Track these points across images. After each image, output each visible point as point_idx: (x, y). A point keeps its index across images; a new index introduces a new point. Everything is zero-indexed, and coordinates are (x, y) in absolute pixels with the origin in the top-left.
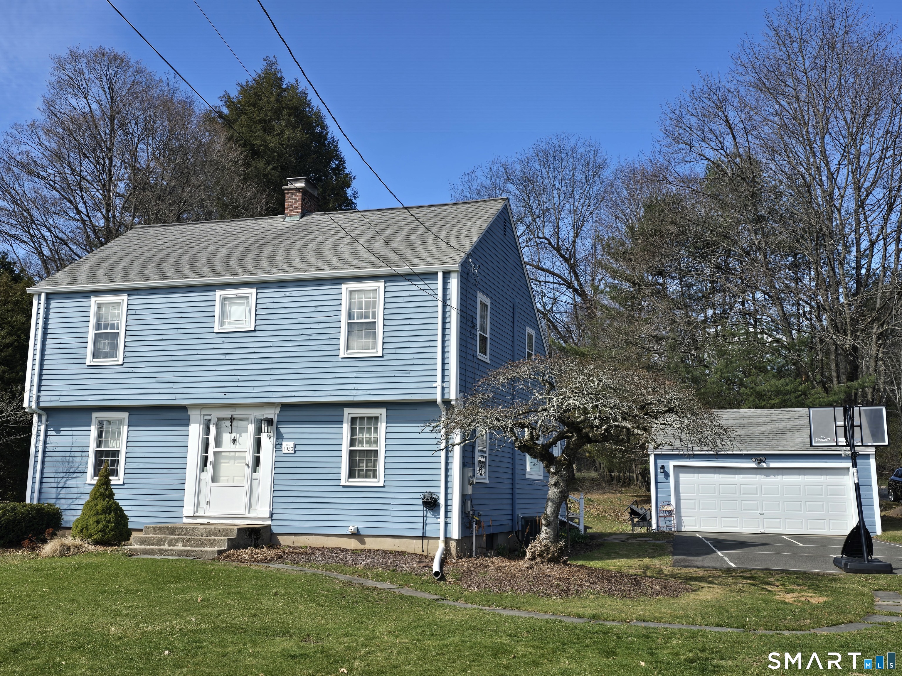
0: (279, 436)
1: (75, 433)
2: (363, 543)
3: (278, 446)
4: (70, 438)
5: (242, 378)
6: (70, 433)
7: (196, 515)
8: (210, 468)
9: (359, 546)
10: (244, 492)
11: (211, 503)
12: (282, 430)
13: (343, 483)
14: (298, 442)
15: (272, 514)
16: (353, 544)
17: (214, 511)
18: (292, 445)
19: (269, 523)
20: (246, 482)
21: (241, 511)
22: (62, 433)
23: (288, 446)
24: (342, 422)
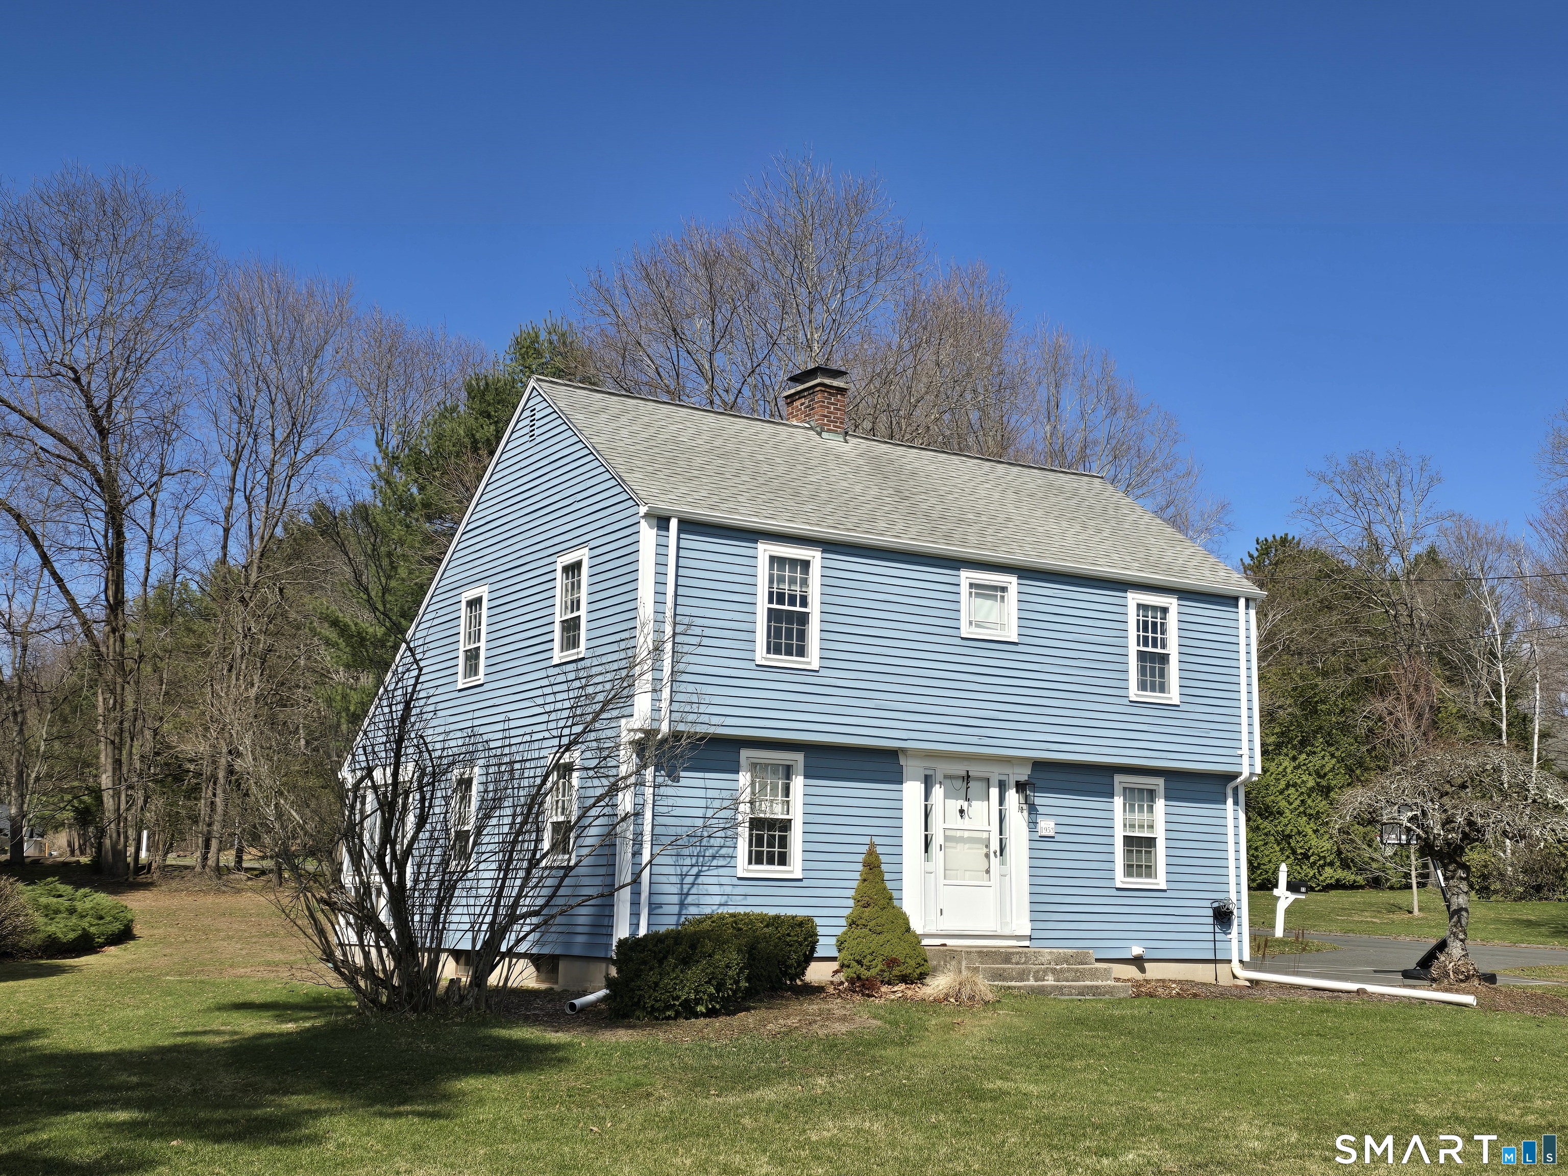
0: (1032, 809)
1: (710, 784)
2: (1143, 970)
3: (1033, 824)
4: (701, 793)
5: (1001, 716)
6: (701, 783)
7: (925, 931)
8: (939, 855)
9: (1140, 976)
10: (992, 896)
11: (946, 913)
12: (1038, 801)
13: (1118, 884)
14: (1059, 820)
15: (1032, 930)
16: (1131, 972)
17: (951, 924)
18: (1051, 824)
19: (1026, 943)
20: (994, 882)
21: (990, 925)
22: (683, 782)
23: (1047, 826)
24: (1112, 795)
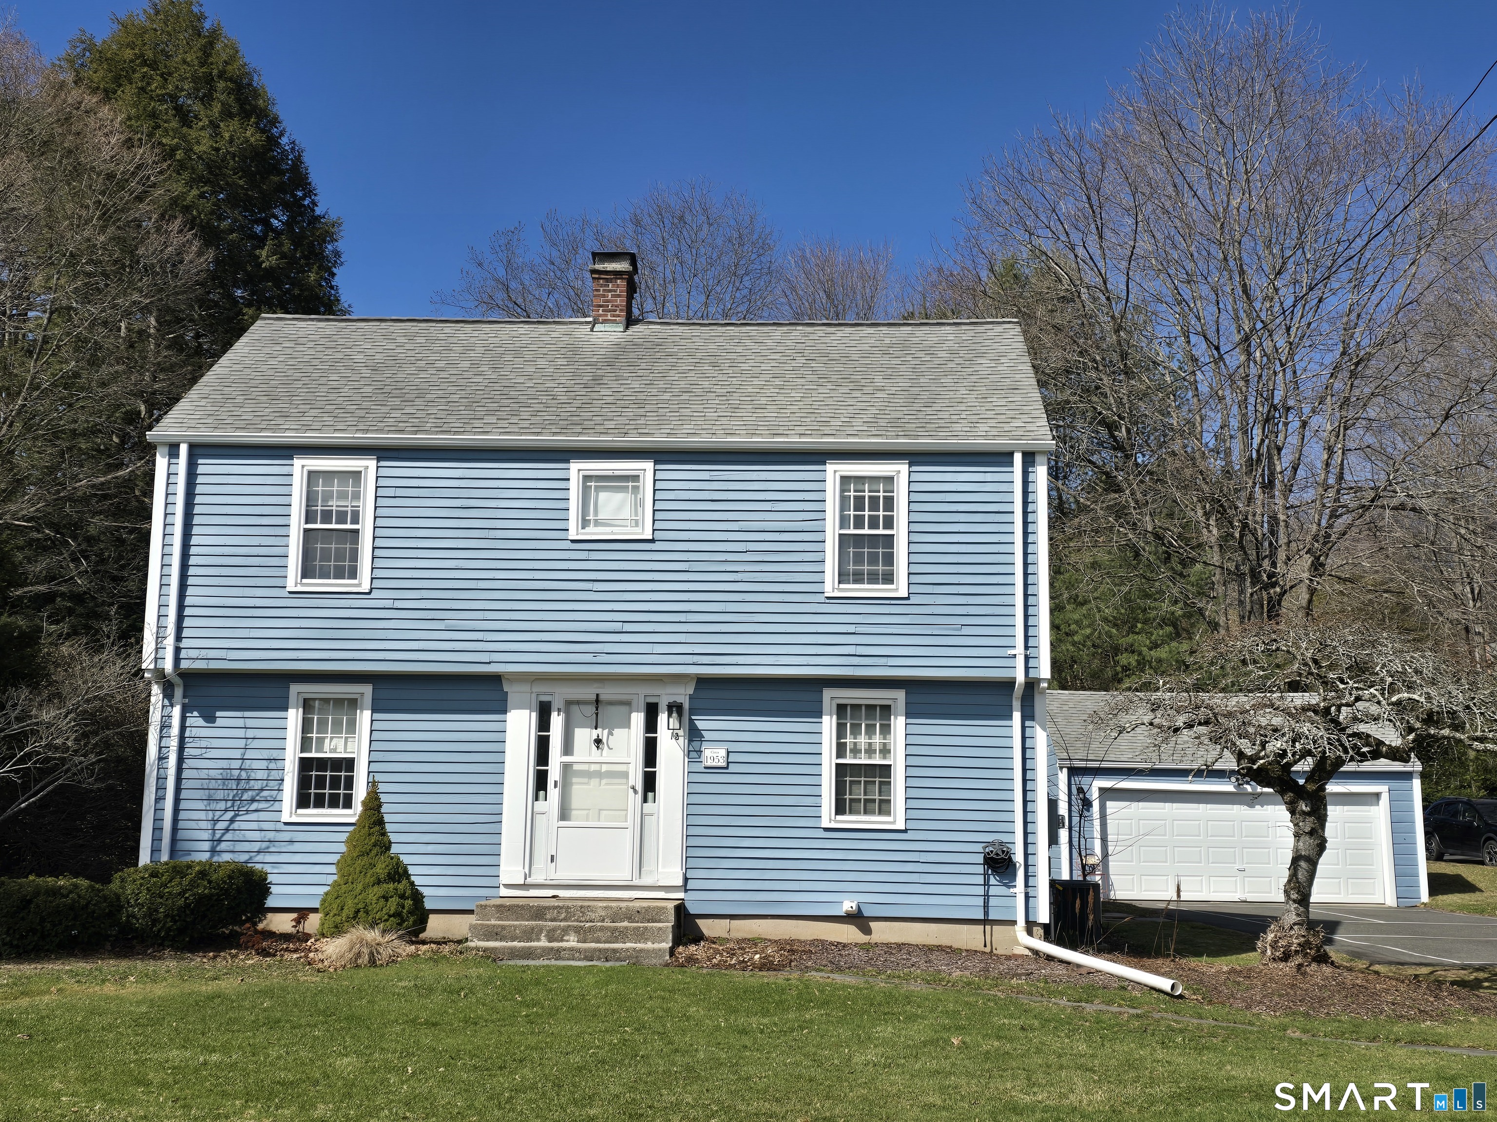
0: (694, 735)
1: (250, 723)
2: (867, 931)
3: (693, 753)
4: (241, 733)
5: (628, 627)
6: (240, 723)
7: (529, 881)
8: (553, 793)
9: (861, 938)
10: (627, 840)
11: (559, 859)
12: (700, 725)
13: (825, 824)
14: (733, 747)
15: (686, 880)
16: (849, 934)
17: (564, 874)
18: (723, 753)
19: (681, 895)
20: (632, 820)
21: (623, 873)
22: (219, 722)
23: (714, 755)
24: (819, 714)
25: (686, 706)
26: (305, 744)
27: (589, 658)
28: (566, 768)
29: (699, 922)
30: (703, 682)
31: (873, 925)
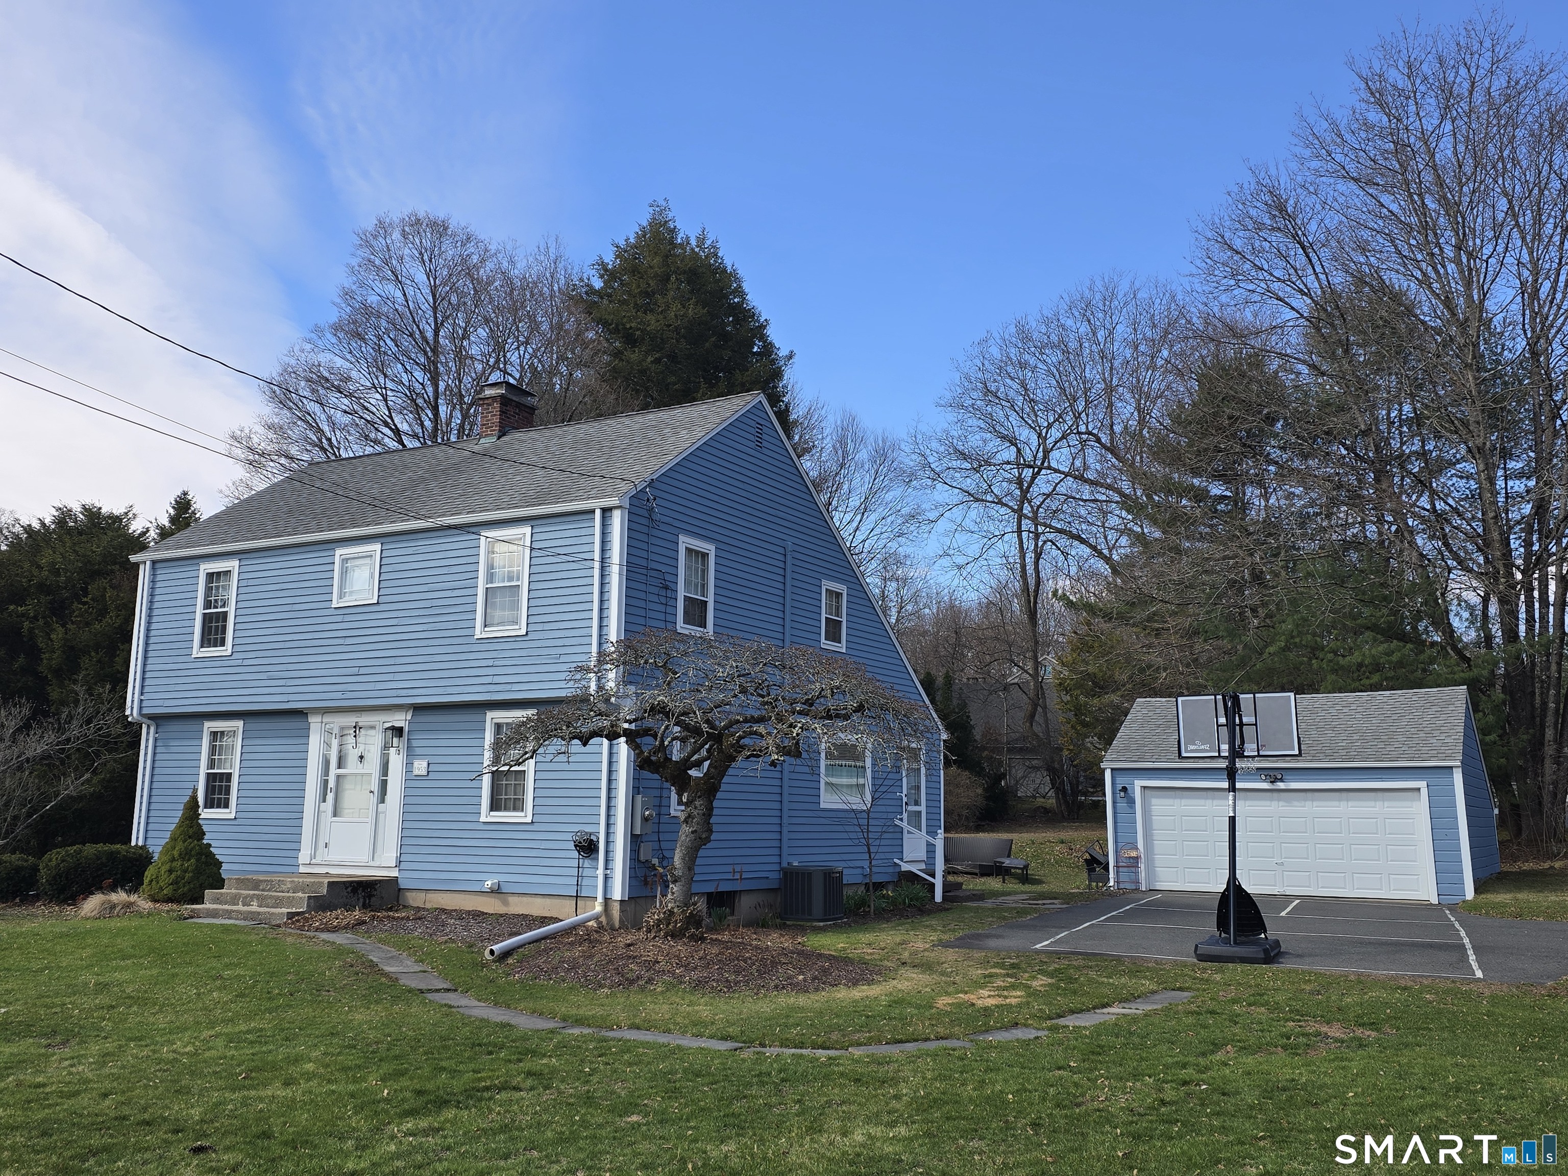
0: (410, 751)
1: (185, 749)
2: (506, 903)
3: (408, 765)
4: (180, 756)
5: (362, 671)
6: (180, 749)
7: (314, 861)
8: (330, 797)
9: (502, 910)
10: (368, 831)
11: (331, 846)
12: (414, 743)
13: (483, 819)
14: (433, 760)
15: (399, 862)
16: (492, 905)
17: (334, 855)
18: (425, 764)
19: (394, 873)
20: (371, 819)
21: (363, 857)
22: (171, 749)
23: (421, 766)
24: (483, 731)
25: (406, 729)
26: (212, 764)
27: (339, 696)
28: (338, 777)
29: (408, 894)
30: (418, 709)
31: (511, 899)
